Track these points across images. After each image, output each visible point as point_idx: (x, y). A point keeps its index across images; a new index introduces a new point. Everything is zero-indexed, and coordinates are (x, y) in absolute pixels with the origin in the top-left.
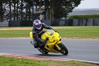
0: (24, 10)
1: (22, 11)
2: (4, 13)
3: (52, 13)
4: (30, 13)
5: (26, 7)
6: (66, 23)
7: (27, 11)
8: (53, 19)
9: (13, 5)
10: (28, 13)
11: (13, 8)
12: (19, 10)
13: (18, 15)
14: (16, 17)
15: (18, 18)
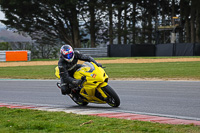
0: (139, 24)
1: (134, 24)
2: (98, 29)
3: (195, 29)
4: (151, 29)
5: (143, 18)
7: (144, 25)
8: (197, 41)
9: (117, 12)
10: (148, 29)
11: (115, 20)
12: (128, 22)
13: (126, 33)
14: (122, 38)
15: (126, 39)
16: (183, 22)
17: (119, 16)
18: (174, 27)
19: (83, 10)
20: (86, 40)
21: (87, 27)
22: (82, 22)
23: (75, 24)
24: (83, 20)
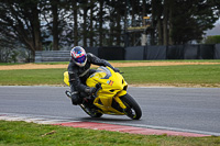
0: (107, 25)
1: (101, 25)
2: (61, 30)
3: (168, 30)
4: (120, 31)
5: (112, 18)
6: (199, 52)
7: (112, 26)
8: (171, 43)
9: (82, 12)
10: (116, 30)
11: (81, 20)
12: (94, 23)
13: (92, 34)
14: (88, 40)
15: (92, 41)
16: (155, 22)
17: (85, 16)
18: (145, 28)
19: (45, 9)
20: (49, 43)
21: (50, 28)
22: (43, 23)
23: (36, 25)
24: (45, 20)
